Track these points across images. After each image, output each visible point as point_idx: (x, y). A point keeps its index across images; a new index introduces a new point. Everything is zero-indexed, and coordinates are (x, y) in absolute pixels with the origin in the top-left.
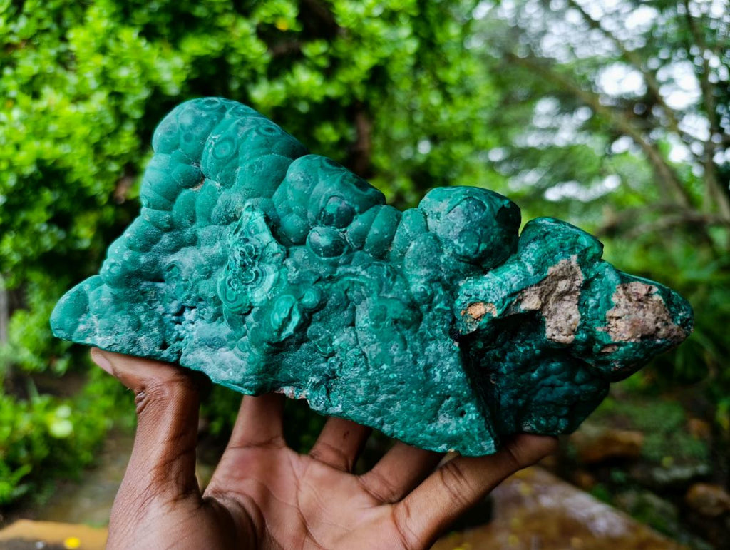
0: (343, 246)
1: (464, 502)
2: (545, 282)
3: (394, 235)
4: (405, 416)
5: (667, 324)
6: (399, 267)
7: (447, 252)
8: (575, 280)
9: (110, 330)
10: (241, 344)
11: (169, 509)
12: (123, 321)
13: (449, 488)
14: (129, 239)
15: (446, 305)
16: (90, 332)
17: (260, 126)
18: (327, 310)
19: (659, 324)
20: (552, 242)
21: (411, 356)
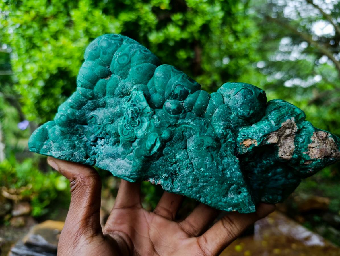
0: (182, 110)
1: (234, 235)
2: (280, 130)
3: (207, 105)
4: (212, 194)
5: (336, 151)
6: (209, 120)
7: (234, 114)
8: (293, 129)
9: (60, 148)
10: (129, 157)
11: (89, 241)
12: (66, 144)
13: (227, 229)
14: (70, 103)
15: (233, 140)
16: (50, 149)
17: (141, 49)
18: (173, 141)
19: (332, 151)
20: (283, 111)
21: (216, 164)
